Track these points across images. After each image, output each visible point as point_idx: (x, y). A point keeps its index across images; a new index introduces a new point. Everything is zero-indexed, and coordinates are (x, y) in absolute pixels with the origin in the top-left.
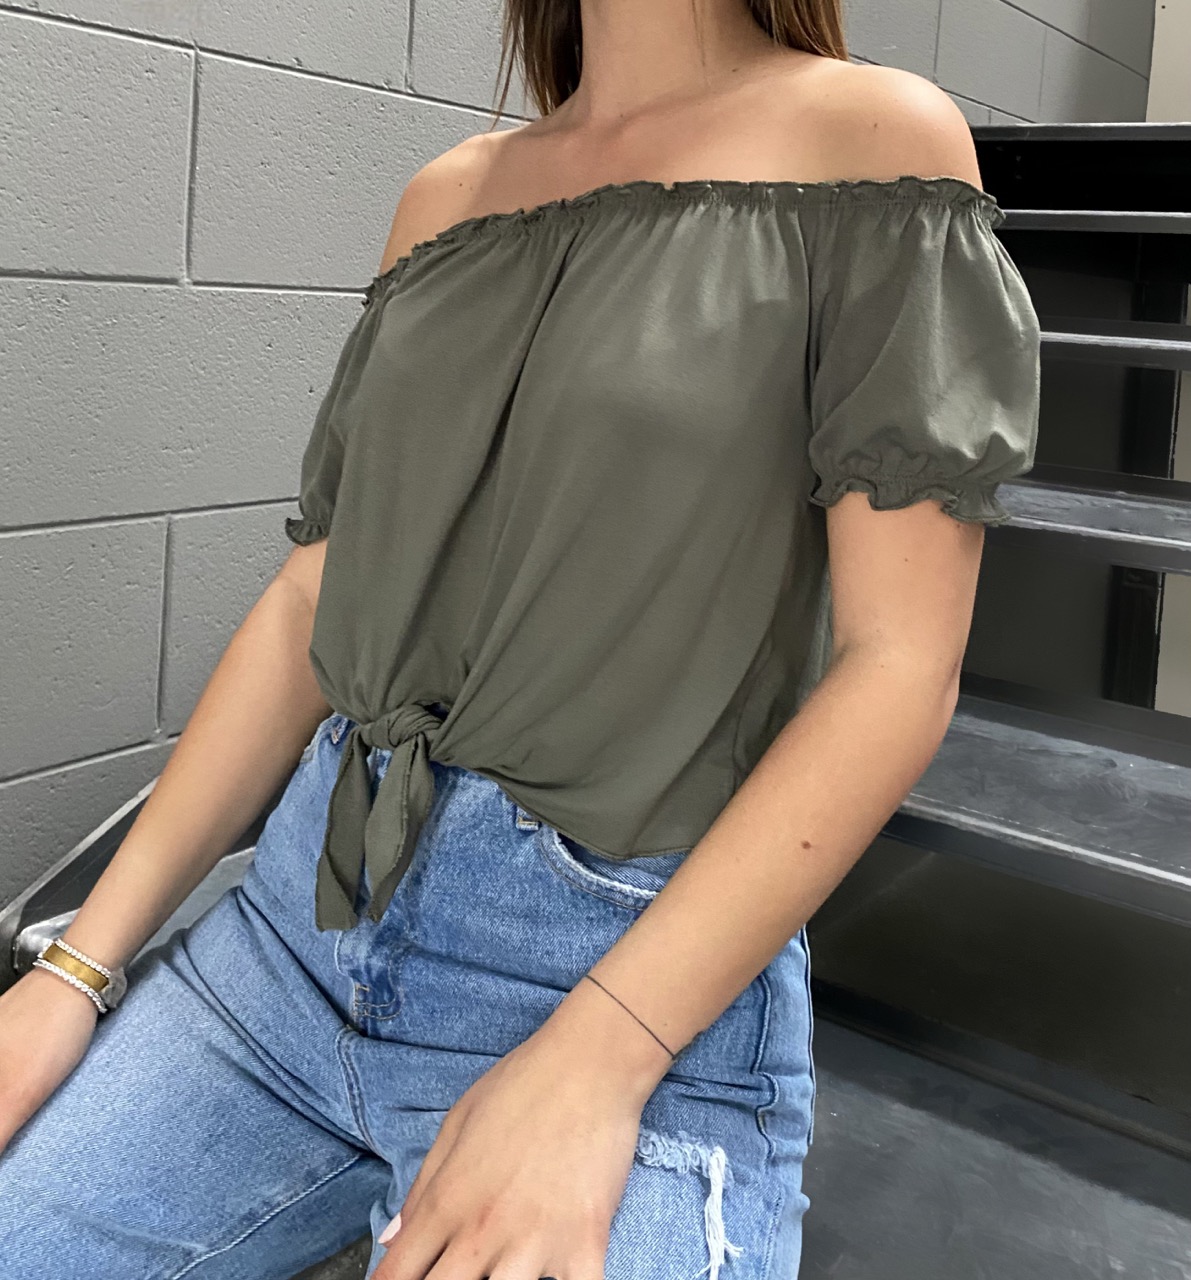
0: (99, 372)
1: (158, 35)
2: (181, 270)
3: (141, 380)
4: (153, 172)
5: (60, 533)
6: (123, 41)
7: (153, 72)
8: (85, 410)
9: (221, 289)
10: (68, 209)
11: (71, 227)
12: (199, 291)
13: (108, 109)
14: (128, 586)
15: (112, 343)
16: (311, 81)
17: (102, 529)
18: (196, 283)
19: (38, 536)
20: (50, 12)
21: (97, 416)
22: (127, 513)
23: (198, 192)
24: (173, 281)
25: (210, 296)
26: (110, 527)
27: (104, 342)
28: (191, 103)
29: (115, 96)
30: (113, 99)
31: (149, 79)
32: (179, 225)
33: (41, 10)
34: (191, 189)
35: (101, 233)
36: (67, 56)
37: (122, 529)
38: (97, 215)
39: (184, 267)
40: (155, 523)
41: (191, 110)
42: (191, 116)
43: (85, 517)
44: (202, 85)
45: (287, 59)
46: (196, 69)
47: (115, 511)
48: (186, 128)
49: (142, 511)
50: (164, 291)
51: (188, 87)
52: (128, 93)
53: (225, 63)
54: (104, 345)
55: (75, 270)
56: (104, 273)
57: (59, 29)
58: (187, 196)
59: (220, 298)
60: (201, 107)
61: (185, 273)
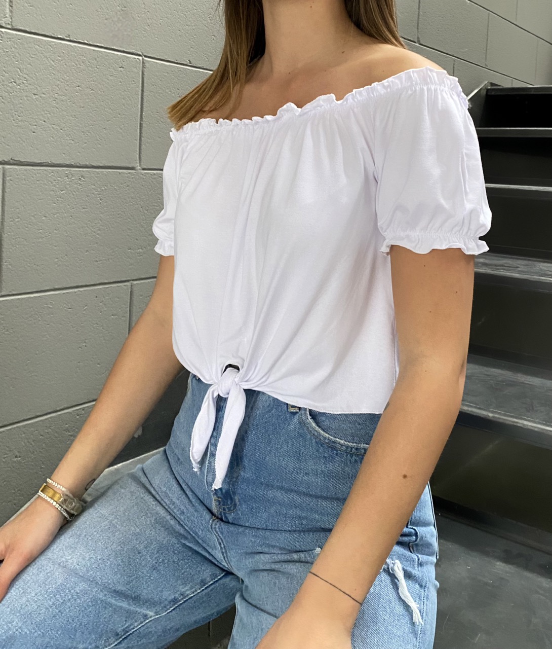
0: (99, 213)
1: (125, 50)
2: (137, 163)
3: (118, 216)
4: (123, 116)
5: (81, 291)
6: (109, 53)
7: (123, 68)
8: (92, 231)
9: (155, 172)
10: (84, 135)
11: (85, 143)
12: (145, 173)
13: (102, 86)
14: (112, 317)
15: (105, 199)
16: (196, 71)
17: (101, 289)
18: (144, 169)
19: (71, 292)
20: (75, 40)
21: (98, 234)
22: (112, 281)
23: (144, 125)
24: (133, 168)
25: (150, 175)
26: (104, 288)
27: (101, 198)
28: (141, 83)
29: (106, 80)
30: (105, 82)
31: (121, 71)
32: (135, 141)
33: (71, 39)
34: (141, 124)
35: (100, 146)
36: (84, 61)
37: (109, 289)
38: (98, 137)
39: (138, 162)
40: (125, 285)
41: (140, 85)
42: (140, 88)
43: (93, 283)
44: (145, 74)
45: (185, 61)
46: (143, 66)
47: (107, 280)
48: (138, 95)
49: (119, 280)
50: (129, 173)
51: (139, 75)
52: (111, 78)
53: (156, 63)
54: (101, 199)
55: (87, 164)
56: (101, 165)
57: (80, 48)
58: (139, 128)
59: (155, 176)
60: (145, 84)
61: (138, 165)
